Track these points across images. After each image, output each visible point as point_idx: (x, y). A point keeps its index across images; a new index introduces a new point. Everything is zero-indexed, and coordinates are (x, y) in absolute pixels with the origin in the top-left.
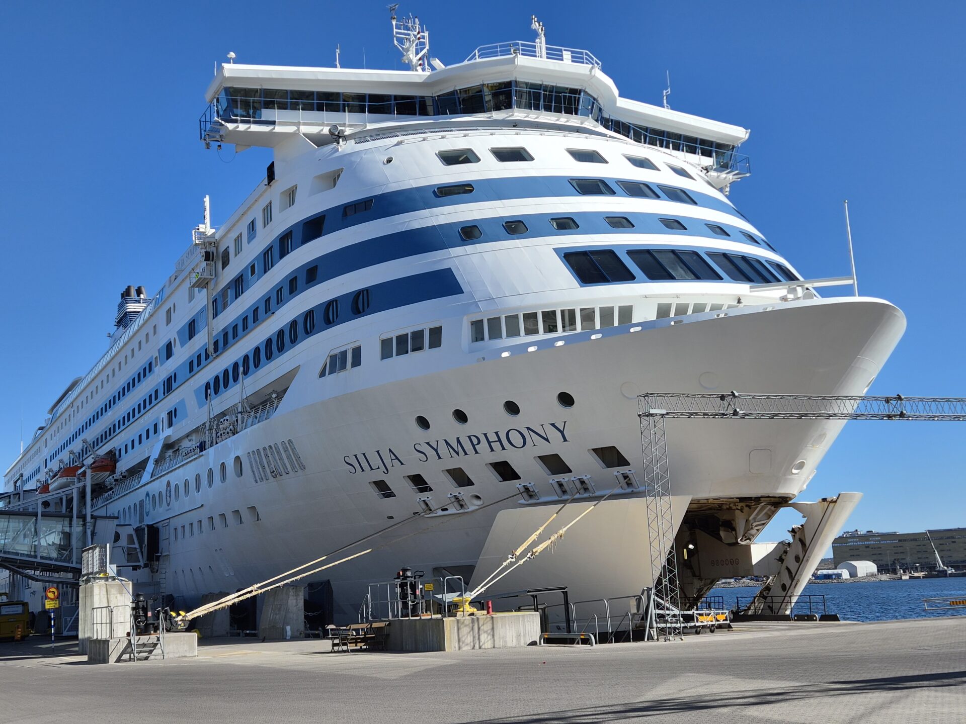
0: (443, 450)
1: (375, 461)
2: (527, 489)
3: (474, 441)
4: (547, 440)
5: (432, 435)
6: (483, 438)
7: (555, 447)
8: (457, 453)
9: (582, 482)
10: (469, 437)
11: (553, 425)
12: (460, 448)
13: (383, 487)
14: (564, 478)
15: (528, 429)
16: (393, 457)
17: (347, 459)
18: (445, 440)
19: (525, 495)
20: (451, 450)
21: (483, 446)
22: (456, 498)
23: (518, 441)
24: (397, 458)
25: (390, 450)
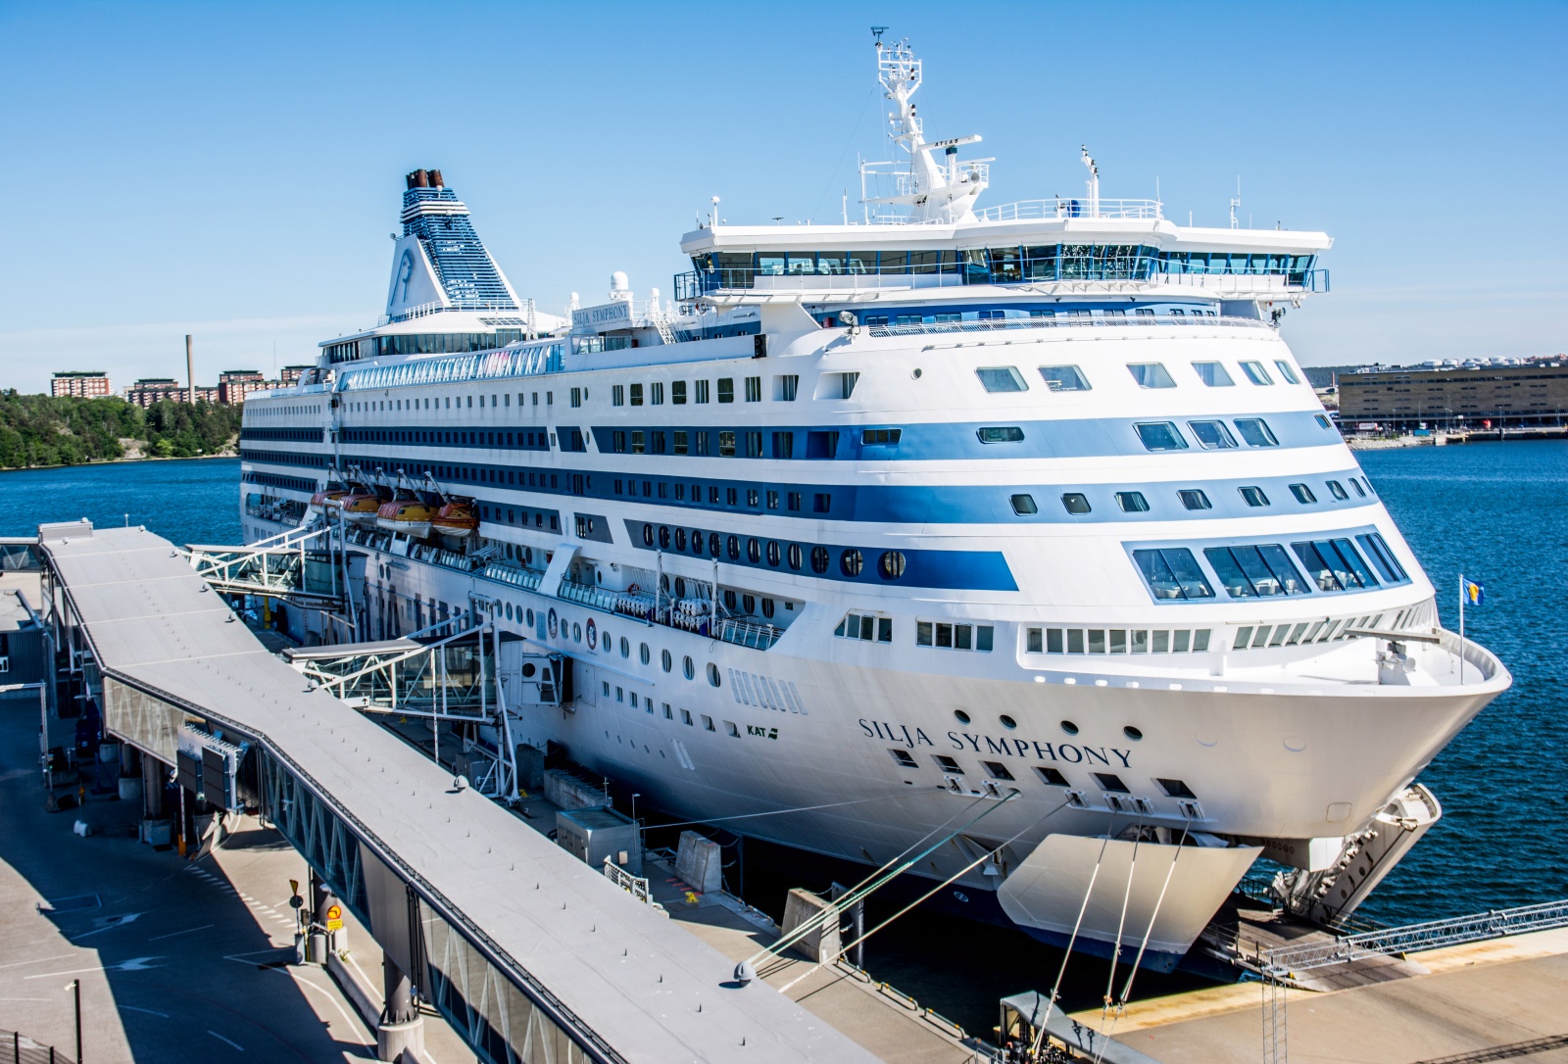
0: (982, 744)
1: (899, 734)
2: (1075, 796)
3: (1021, 747)
4: (1106, 762)
5: (971, 729)
6: (1032, 746)
7: (1115, 767)
8: (1000, 751)
9: (1139, 802)
10: (1016, 741)
11: (1115, 751)
12: (1003, 747)
13: (904, 758)
14: (1121, 796)
15: (1086, 748)
16: (921, 736)
17: (862, 722)
18: (987, 738)
19: (1073, 802)
20: (992, 747)
21: (1032, 751)
22: (991, 786)
23: (1073, 756)
24: (925, 738)
25: (918, 730)
